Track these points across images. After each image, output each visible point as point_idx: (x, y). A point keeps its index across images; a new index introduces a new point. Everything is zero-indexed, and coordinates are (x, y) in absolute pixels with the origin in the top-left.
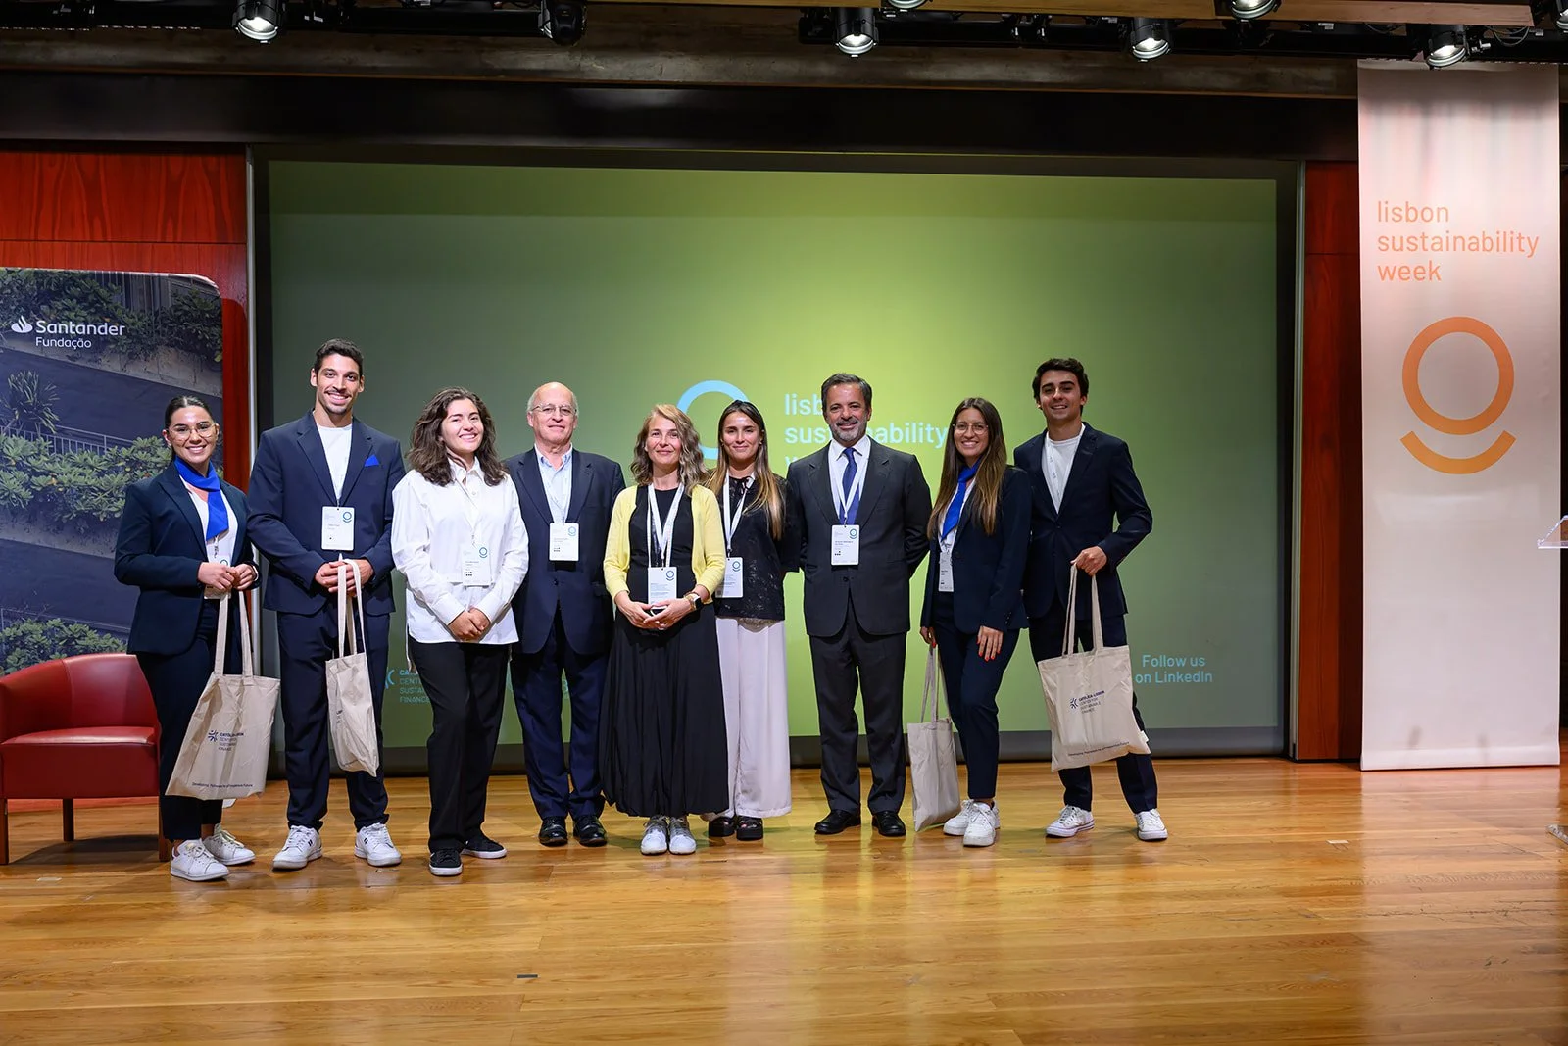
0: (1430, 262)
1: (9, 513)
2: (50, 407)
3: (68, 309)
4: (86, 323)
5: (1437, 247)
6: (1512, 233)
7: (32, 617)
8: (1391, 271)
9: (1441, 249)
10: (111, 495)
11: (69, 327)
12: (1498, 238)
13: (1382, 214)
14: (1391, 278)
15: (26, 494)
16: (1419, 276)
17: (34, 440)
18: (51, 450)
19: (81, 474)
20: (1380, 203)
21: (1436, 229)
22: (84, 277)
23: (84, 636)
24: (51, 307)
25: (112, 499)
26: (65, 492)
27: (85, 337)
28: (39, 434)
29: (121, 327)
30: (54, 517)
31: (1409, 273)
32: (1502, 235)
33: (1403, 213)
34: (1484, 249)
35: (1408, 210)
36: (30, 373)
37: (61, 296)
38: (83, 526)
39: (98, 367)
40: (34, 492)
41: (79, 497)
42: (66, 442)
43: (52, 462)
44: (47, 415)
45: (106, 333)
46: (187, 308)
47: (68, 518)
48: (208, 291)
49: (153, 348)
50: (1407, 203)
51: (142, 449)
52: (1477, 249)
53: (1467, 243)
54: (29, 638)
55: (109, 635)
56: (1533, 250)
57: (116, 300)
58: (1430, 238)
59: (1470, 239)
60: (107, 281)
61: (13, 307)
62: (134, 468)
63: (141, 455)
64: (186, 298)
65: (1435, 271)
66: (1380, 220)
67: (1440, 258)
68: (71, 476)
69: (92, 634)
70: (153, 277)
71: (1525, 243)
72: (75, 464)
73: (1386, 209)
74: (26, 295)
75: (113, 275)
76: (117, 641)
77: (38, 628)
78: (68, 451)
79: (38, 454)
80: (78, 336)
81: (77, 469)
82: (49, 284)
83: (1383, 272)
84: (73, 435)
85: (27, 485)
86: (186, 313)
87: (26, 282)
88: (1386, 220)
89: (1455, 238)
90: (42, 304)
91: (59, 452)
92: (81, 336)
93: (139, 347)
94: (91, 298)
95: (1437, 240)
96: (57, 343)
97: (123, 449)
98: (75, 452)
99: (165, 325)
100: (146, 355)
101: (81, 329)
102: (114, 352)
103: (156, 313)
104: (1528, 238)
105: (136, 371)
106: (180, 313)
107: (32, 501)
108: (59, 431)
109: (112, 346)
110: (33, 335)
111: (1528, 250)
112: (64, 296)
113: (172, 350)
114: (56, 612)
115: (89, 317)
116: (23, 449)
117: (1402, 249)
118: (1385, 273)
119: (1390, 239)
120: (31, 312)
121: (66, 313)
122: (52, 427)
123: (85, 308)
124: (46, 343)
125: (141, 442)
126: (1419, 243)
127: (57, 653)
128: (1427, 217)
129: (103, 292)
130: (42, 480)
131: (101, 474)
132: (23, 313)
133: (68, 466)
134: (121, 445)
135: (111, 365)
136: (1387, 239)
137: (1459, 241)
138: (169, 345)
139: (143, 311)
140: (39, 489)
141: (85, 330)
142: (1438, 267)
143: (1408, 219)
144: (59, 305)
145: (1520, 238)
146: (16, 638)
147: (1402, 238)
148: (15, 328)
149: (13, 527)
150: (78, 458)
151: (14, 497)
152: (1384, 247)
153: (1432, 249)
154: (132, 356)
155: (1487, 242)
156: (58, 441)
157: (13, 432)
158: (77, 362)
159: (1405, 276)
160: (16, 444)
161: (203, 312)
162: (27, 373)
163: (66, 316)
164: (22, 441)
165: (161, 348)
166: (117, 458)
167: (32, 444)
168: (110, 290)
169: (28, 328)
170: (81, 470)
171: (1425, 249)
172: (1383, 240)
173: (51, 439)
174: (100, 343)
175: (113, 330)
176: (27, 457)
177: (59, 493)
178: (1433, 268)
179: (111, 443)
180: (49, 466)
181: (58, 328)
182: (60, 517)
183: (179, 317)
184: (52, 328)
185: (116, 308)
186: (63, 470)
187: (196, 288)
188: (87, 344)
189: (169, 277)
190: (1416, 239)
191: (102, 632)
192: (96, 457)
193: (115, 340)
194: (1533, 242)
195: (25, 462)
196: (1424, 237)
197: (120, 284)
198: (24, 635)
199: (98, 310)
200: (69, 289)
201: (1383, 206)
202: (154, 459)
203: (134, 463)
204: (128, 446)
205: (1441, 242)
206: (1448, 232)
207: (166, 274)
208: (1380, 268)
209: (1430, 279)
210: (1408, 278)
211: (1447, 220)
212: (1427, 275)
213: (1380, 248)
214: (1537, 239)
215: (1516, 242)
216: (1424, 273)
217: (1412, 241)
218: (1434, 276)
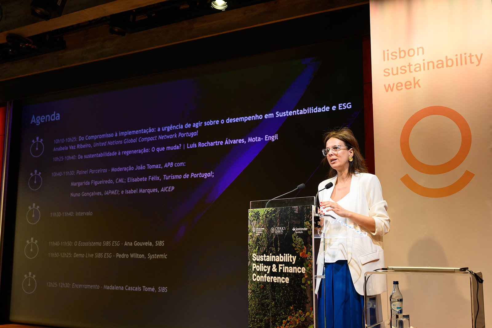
0: (414, 78)
5: (417, 69)
6: (466, 54)
8: (392, 86)
9: (420, 70)
12: (457, 59)
13: (385, 56)
14: (392, 90)
16: (408, 87)
20: (384, 51)
21: (417, 59)
31: (402, 86)
32: (459, 57)
33: (398, 55)
34: (447, 66)
35: (400, 52)
50: (400, 48)
52: (443, 67)
53: (436, 64)
56: (479, 61)
58: (413, 65)
59: (437, 62)
65: (417, 83)
66: (384, 60)
67: (420, 76)
71: (474, 59)
73: (388, 54)
83: (387, 87)
88: (388, 60)
89: (428, 63)
95: (418, 66)
104: (476, 55)
111: (477, 63)
117: (397, 74)
126: (407, 69)
128: (412, 54)
136: (389, 70)
137: (431, 64)
142: (419, 80)
143: (400, 57)
145: (471, 56)
147: (397, 68)
152: (387, 74)
153: (415, 71)
155: (450, 61)
171: (410, 72)
172: (387, 71)
178: (416, 82)
190: (405, 67)
194: (479, 57)
196: (410, 65)
201: (386, 52)
205: (420, 67)
206: (424, 60)
208: (385, 85)
209: (415, 87)
210: (402, 89)
211: (423, 54)
212: (413, 86)
213: (385, 75)
214: (482, 54)
215: (468, 59)
216: (411, 84)
217: (403, 68)
218: (417, 85)
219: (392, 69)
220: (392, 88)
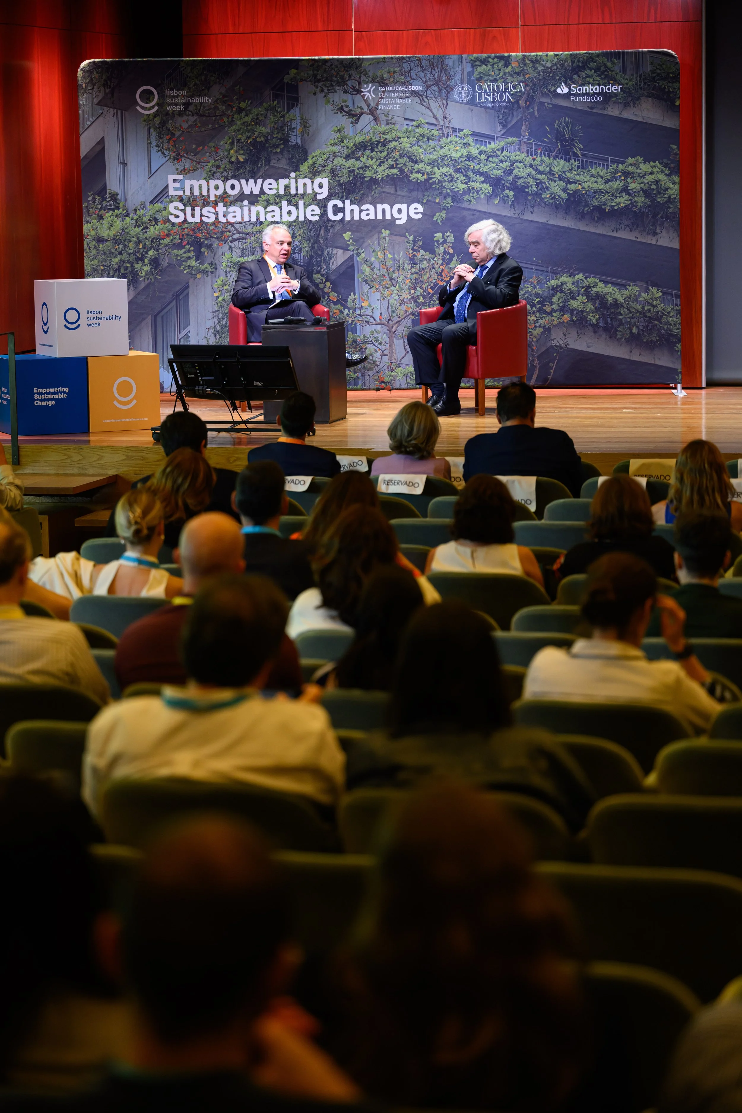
1: (554, 207)
2: (578, 140)
3: (588, 76)
4: (599, 85)
7: (567, 273)
10: (613, 195)
11: (589, 88)
15: (564, 195)
17: (569, 161)
18: (578, 167)
19: (596, 182)
22: (598, 55)
23: (595, 285)
24: (579, 76)
25: (613, 198)
26: (586, 193)
27: (599, 94)
28: (572, 157)
29: (619, 87)
30: (580, 209)
36: (567, 119)
37: (585, 69)
38: (596, 215)
39: (605, 112)
40: (569, 194)
41: (595, 196)
42: (587, 162)
43: (579, 174)
44: (576, 145)
45: (611, 91)
46: (658, 71)
47: (587, 210)
48: (672, 59)
49: (638, 99)
51: (631, 165)
54: (564, 286)
55: (610, 285)
57: (617, 69)
60: (611, 58)
61: (558, 78)
62: (626, 177)
63: (631, 169)
64: (659, 65)
68: (589, 183)
69: (601, 284)
70: (639, 52)
72: (592, 176)
74: (566, 69)
75: (615, 53)
76: (615, 289)
77: (570, 280)
78: (588, 168)
79: (571, 170)
80: (595, 94)
81: (593, 179)
82: (578, 61)
84: (591, 157)
85: (564, 190)
86: (658, 74)
87: (565, 61)
90: (575, 74)
91: (583, 168)
92: (596, 94)
93: (630, 99)
94: (602, 68)
96: (582, 99)
97: (620, 165)
98: (592, 168)
99: (645, 83)
100: (634, 104)
101: (596, 89)
102: (615, 102)
103: (640, 76)
105: (628, 114)
106: (654, 75)
107: (567, 200)
108: (584, 155)
109: (614, 99)
110: (569, 94)
112: (587, 68)
113: (650, 99)
114: (581, 270)
115: (601, 82)
116: (563, 168)
120: (568, 80)
121: (588, 79)
122: (579, 153)
123: (599, 76)
124: (576, 99)
125: (631, 160)
127: (580, 296)
129: (609, 65)
130: (573, 187)
131: (607, 182)
132: (563, 81)
133: (588, 177)
134: (619, 163)
135: (613, 111)
138: (648, 96)
139: (632, 75)
140: (571, 192)
141: (598, 89)
144: (583, 74)
146: (558, 286)
148: (559, 91)
149: (556, 216)
150: (594, 172)
151: (557, 197)
154: (626, 105)
156: (583, 161)
157: (557, 157)
158: (594, 111)
160: (559, 164)
161: (669, 73)
162: (565, 119)
163: (588, 81)
164: (562, 162)
165: (643, 99)
166: (616, 171)
167: (567, 164)
168: (613, 63)
169: (566, 90)
170: (595, 179)
173: (578, 160)
174: (607, 97)
175: (614, 89)
176: (564, 172)
177: (582, 194)
179: (613, 162)
180: (577, 178)
181: (583, 89)
182: (583, 210)
183: (654, 77)
184: (580, 90)
185: (616, 74)
186: (586, 180)
187: (665, 58)
188: (599, 99)
189: (649, 52)
191: (606, 283)
192: (604, 171)
193: (616, 95)
195: (564, 175)
197: (619, 58)
198: (562, 284)
199: (608, 78)
200: (589, 64)
202: (638, 171)
203: (626, 174)
204: (623, 163)
207: (646, 50)
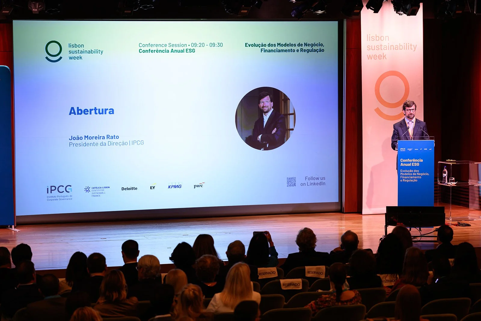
0: (383, 53)
5: (385, 49)
6: (409, 44)
8: (371, 56)
9: (386, 49)
13: (368, 38)
14: (371, 59)
20: (368, 35)
21: (385, 43)
31: (377, 57)
32: (405, 45)
33: (375, 38)
34: (400, 49)
50: (376, 35)
52: (398, 49)
53: (395, 47)
56: (415, 49)
58: (383, 46)
59: (396, 46)
66: (368, 40)
67: (386, 52)
71: (413, 47)
73: (370, 37)
83: (369, 56)
88: (370, 40)
89: (391, 46)
95: (385, 46)
111: (414, 49)
117: (374, 49)
118: (369, 57)
119: (371, 47)
126: (380, 47)
128: (382, 39)
137: (392, 47)
142: (386, 55)
143: (376, 40)
145: (411, 45)
147: (375, 46)
152: (369, 49)
153: (384, 49)
155: (401, 47)
159: (375, 58)
171: (381, 49)
172: (369, 47)
178: (384, 55)
194: (415, 47)
196: (381, 46)
205: (386, 47)
206: (389, 44)
208: (367, 55)
209: (383, 59)
210: (377, 59)
211: (388, 40)
212: (382, 58)
213: (367, 49)
214: (416, 45)
215: (410, 46)
216: (381, 57)
217: (378, 47)
218: (384, 58)
219: (372, 46)
220: (371, 57)
